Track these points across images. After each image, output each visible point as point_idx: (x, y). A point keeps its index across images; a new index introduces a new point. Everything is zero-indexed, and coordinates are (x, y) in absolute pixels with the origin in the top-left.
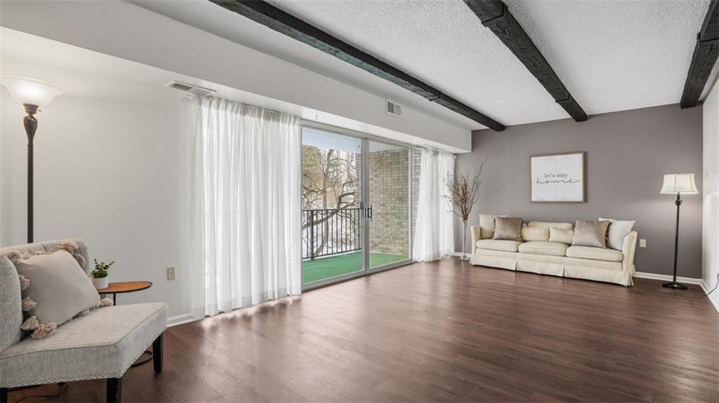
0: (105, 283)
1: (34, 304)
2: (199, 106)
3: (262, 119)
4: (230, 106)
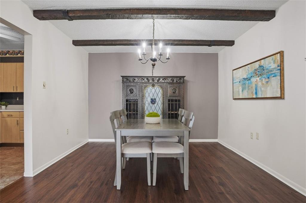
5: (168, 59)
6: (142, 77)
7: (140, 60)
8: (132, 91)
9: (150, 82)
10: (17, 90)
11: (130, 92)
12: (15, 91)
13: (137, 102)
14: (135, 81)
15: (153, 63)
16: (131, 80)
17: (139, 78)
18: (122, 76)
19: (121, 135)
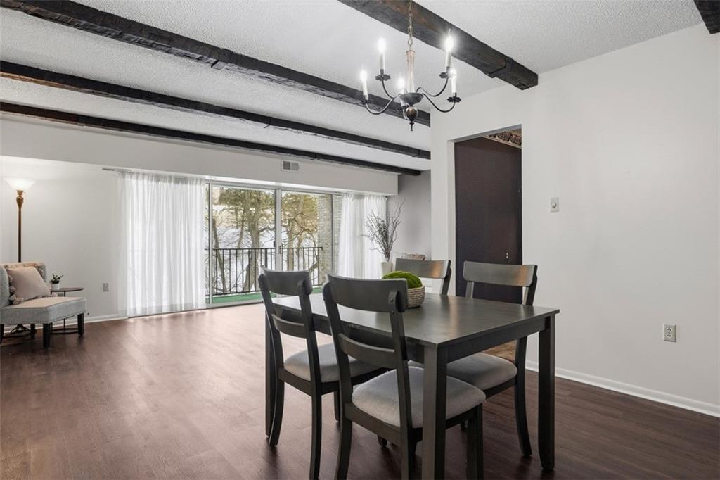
0: (58, 287)
1: (15, 289)
2: (122, 179)
3: (172, 184)
4: (146, 177)
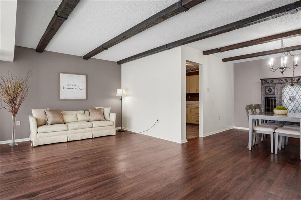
5: (297, 65)
6: (280, 79)
7: (271, 69)
8: (270, 91)
9: (289, 82)
10: (190, 92)
11: (268, 91)
12: (189, 93)
13: (276, 99)
14: (273, 82)
15: (281, 70)
16: (270, 82)
17: (277, 79)
18: (260, 79)
19: (253, 118)
